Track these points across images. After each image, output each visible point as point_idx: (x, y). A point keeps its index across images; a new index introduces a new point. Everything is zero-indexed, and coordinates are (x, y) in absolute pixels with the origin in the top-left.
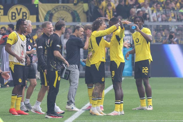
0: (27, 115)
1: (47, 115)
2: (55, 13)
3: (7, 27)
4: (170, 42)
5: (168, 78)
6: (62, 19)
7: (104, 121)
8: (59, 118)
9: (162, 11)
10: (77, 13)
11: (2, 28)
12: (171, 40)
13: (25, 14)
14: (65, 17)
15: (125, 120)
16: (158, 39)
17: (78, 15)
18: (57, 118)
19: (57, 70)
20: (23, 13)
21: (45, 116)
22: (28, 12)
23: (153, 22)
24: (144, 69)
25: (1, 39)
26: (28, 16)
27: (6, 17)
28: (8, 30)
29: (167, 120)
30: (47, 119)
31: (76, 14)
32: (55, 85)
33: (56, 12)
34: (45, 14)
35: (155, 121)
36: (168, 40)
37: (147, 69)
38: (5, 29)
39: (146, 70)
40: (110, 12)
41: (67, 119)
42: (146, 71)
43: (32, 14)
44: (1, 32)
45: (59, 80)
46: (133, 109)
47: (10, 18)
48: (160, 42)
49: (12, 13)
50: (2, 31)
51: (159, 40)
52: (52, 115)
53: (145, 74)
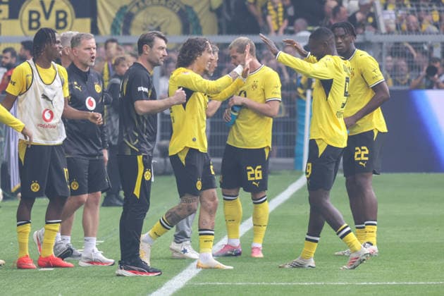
0: (70, 269)
1: (121, 268)
2: (138, 12)
3: (18, 48)
4: (428, 84)
5: (424, 174)
6: (156, 26)
7: (264, 283)
8: (151, 275)
9: (409, 7)
10: (193, 13)
11: (5, 51)
12: (431, 78)
13: (61, 16)
14: (162, 23)
15: (318, 281)
16: (398, 76)
17: (196, 18)
18: (144, 275)
19: (139, 153)
20: (58, 12)
21: (117, 272)
22: (69, 10)
23: (385, 34)
24: (358, 151)
25: (3, 79)
26: (69, 19)
27: (16, 23)
28: (20, 55)
29: (423, 281)
30: (121, 277)
31: (191, 16)
32: (137, 192)
33: (140, 9)
34: (113, 14)
35: (394, 283)
36: (424, 80)
37: (367, 152)
38: (14, 54)
39: (363, 153)
40: (276, 10)
41: (170, 279)
42: (362, 155)
43: (79, 14)
44: (3, 60)
45: (147, 178)
46: (336, 253)
47: (26, 26)
48: (405, 84)
49: (31, 12)
50: (6, 58)
51: (402, 80)
52: (132, 267)
53: (361, 163)
